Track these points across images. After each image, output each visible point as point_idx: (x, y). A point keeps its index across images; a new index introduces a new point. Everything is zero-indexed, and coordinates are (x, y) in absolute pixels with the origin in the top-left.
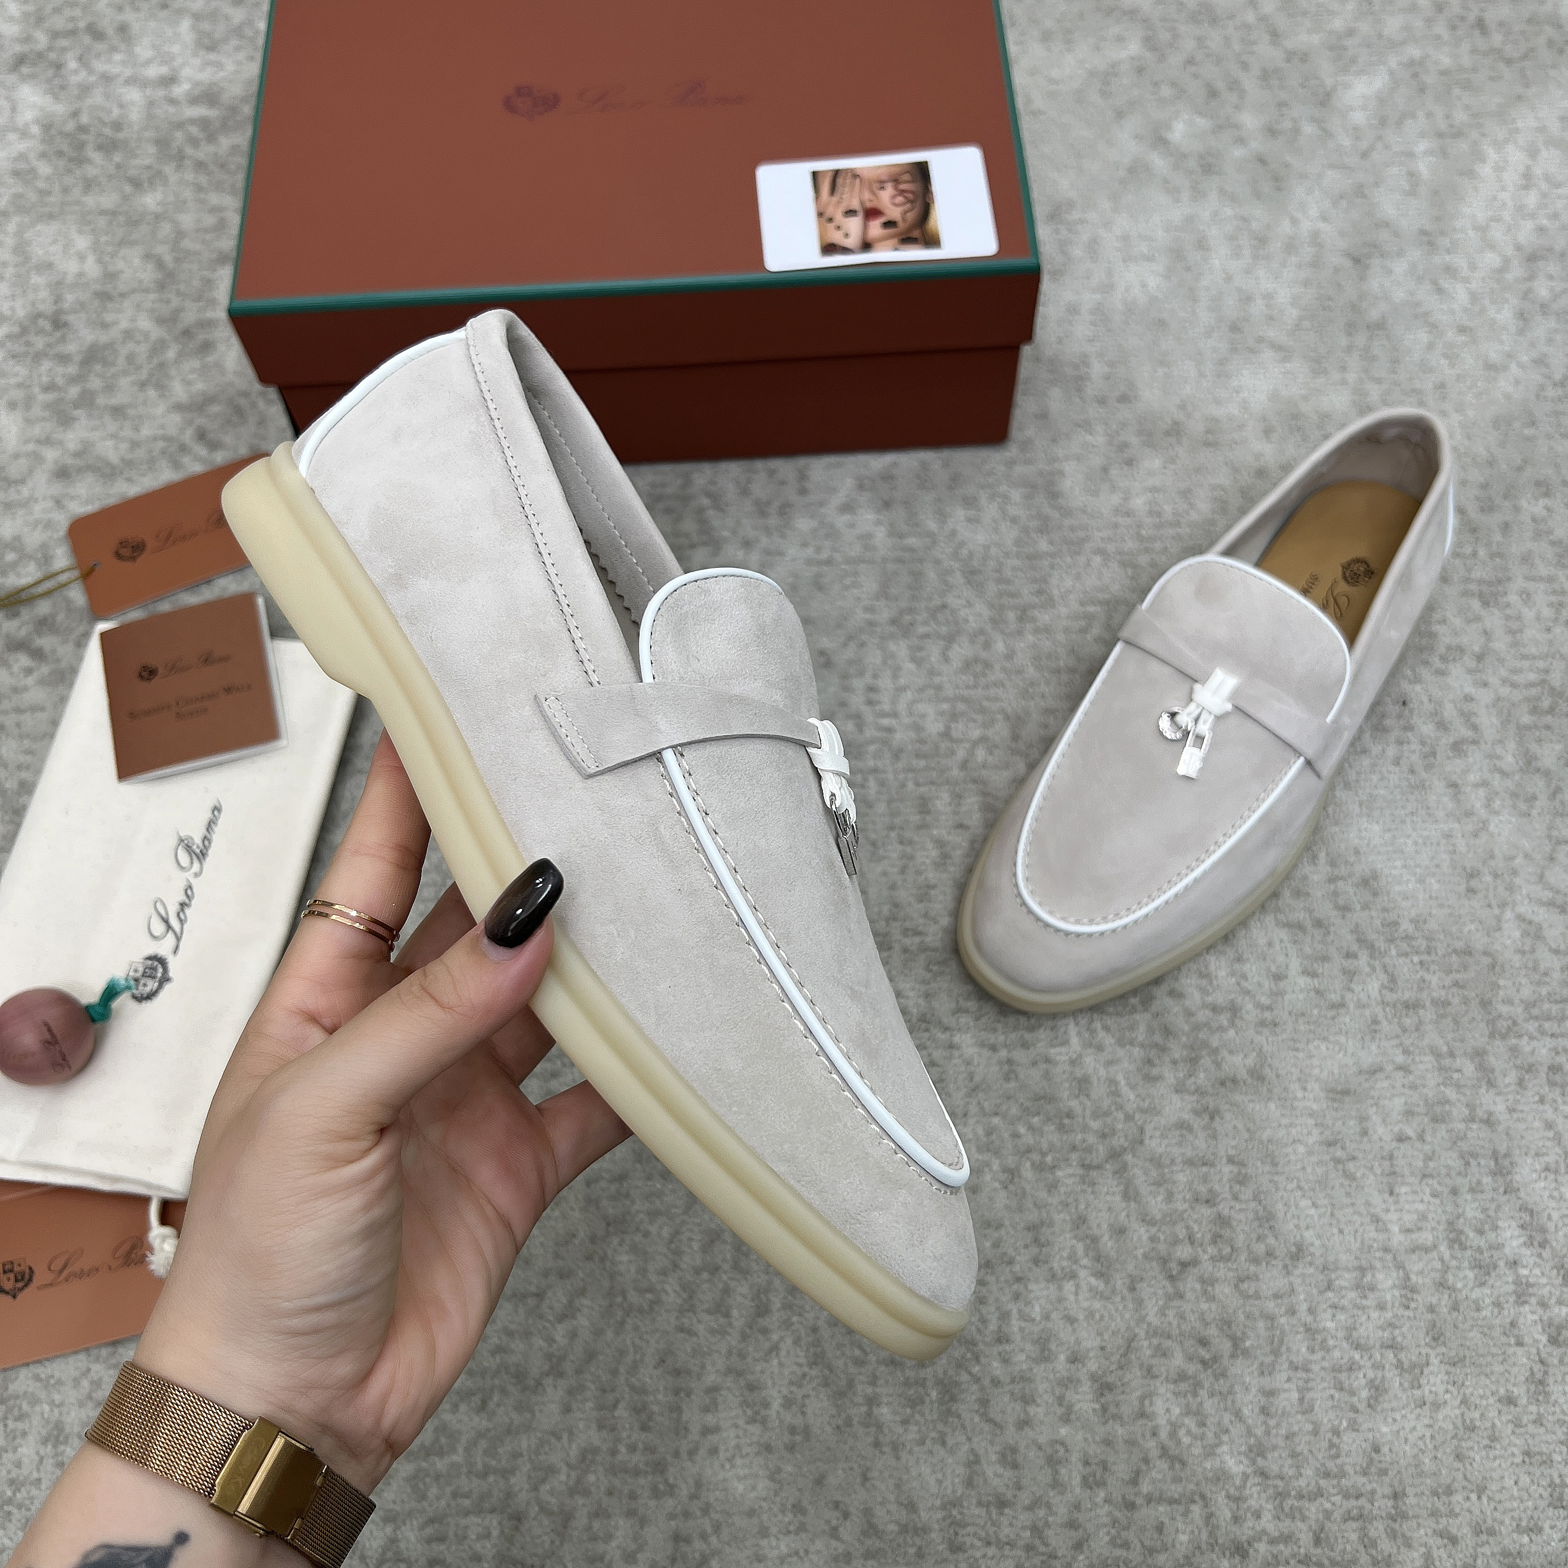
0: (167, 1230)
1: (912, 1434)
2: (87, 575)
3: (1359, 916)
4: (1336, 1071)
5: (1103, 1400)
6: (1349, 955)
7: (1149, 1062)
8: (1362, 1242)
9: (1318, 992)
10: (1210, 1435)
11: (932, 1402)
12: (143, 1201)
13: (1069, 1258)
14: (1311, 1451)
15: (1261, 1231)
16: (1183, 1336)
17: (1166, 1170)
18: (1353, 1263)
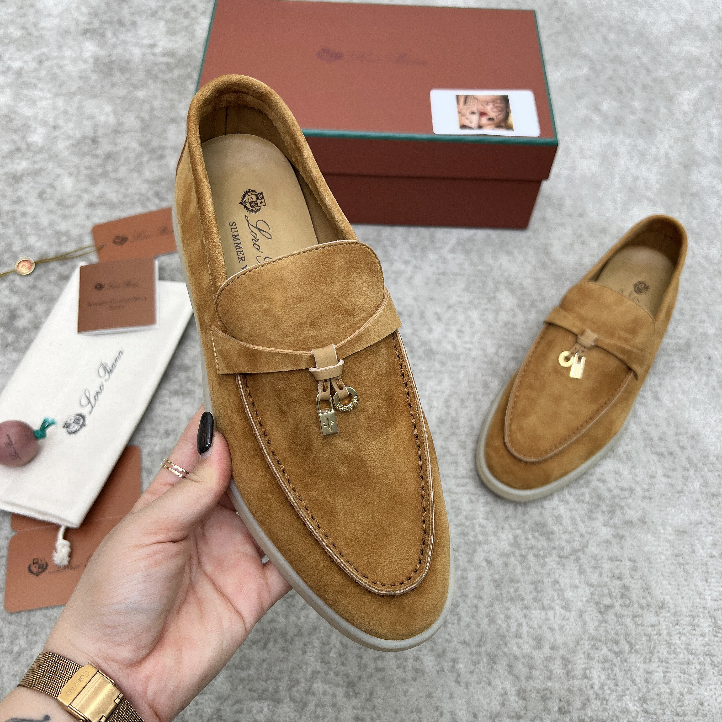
1: (474, 679)
2: (99, 249)
3: (689, 452)
4: (680, 522)
5: (567, 668)
6: (685, 469)
7: (591, 511)
8: (693, 603)
9: (671, 485)
11: (484, 663)
13: (551, 600)
14: (670, 703)
15: (644, 594)
16: (607, 640)
17: (599, 562)
18: (689, 613)
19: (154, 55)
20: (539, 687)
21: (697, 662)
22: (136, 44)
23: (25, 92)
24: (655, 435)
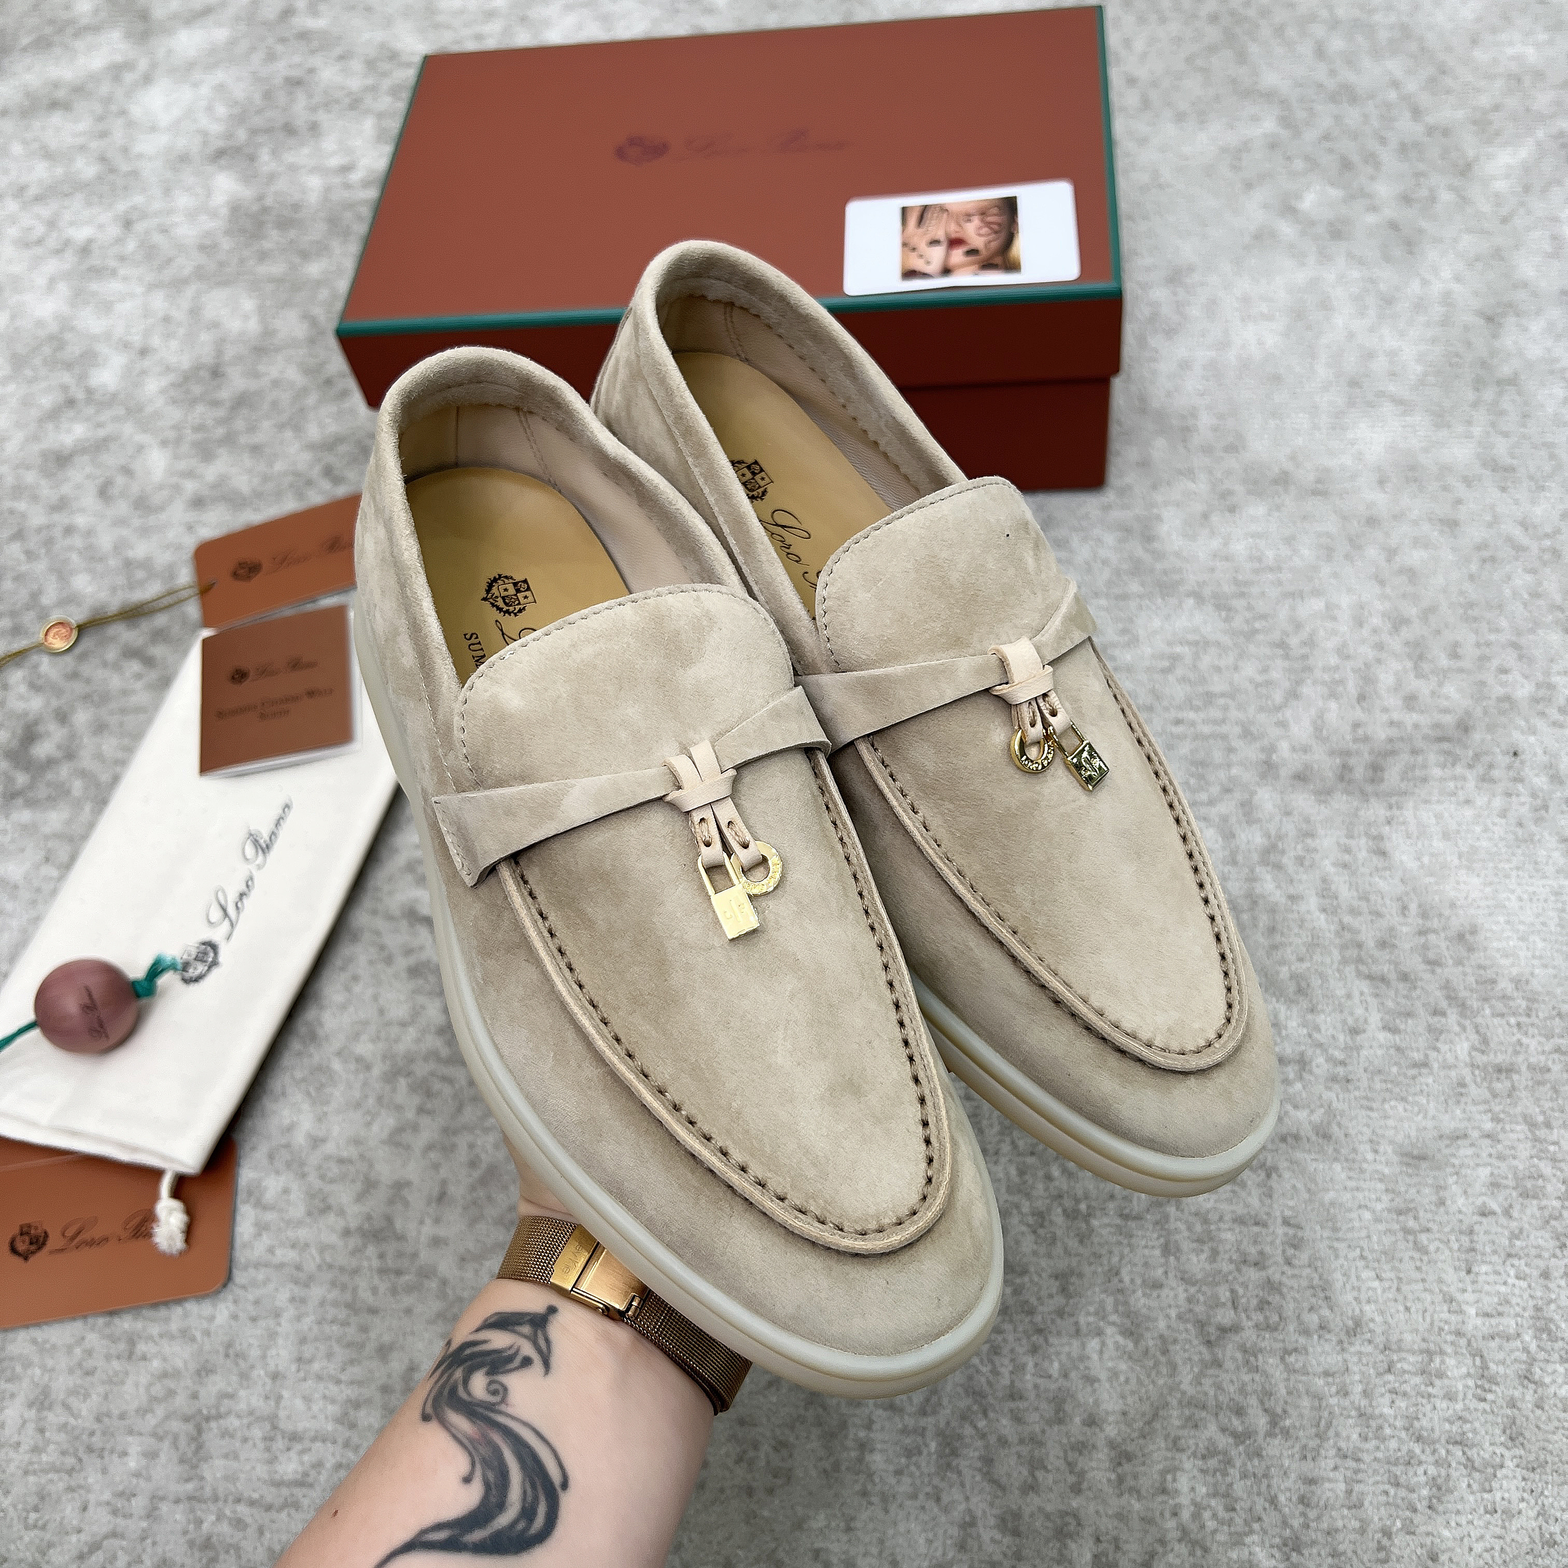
0: (176, 1204)
2: (205, 590)
3: (1450, 972)
4: (1413, 1134)
5: (1119, 1470)
6: (1437, 1012)
8: (1432, 1324)
9: (1398, 1049)
10: (1239, 1521)
11: (929, 1454)
12: (155, 1174)
13: (1096, 1313)
15: (1314, 1300)
16: (1219, 1407)
17: (1213, 1227)
18: (1419, 1345)
21: (1431, 1459)
22: (315, 170)
23: (94, 286)
24: (1368, 936)
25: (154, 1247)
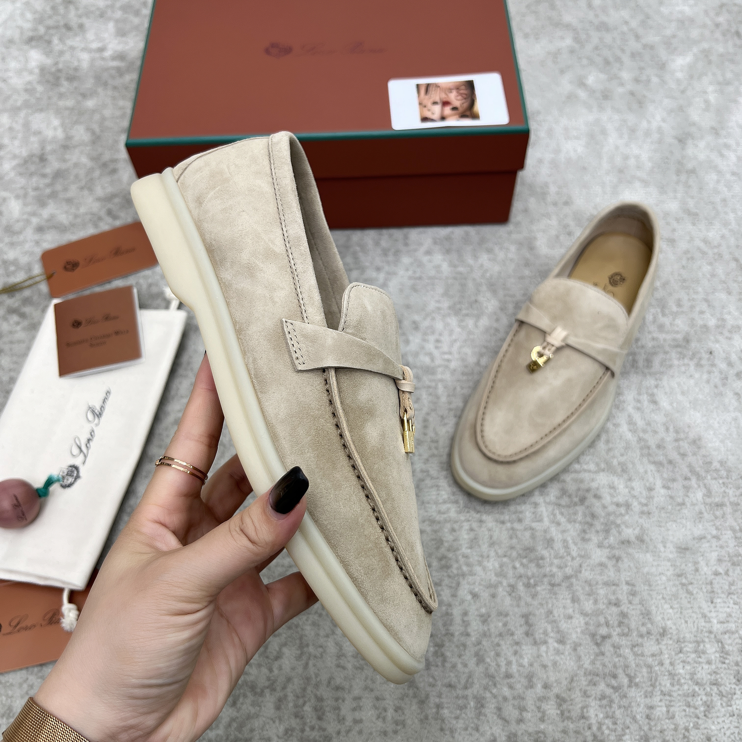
0: (72, 606)
1: (460, 724)
2: (49, 277)
3: (691, 459)
4: (681, 538)
5: (561, 708)
6: (686, 479)
7: (584, 531)
8: (698, 628)
9: (671, 497)
11: (471, 707)
12: (60, 590)
13: (544, 633)
15: (644, 620)
16: (605, 675)
17: (594, 588)
18: (693, 639)
19: (103, 59)
20: (531, 730)
21: (703, 693)
22: (84, 50)
24: (652, 442)
25: (62, 629)
